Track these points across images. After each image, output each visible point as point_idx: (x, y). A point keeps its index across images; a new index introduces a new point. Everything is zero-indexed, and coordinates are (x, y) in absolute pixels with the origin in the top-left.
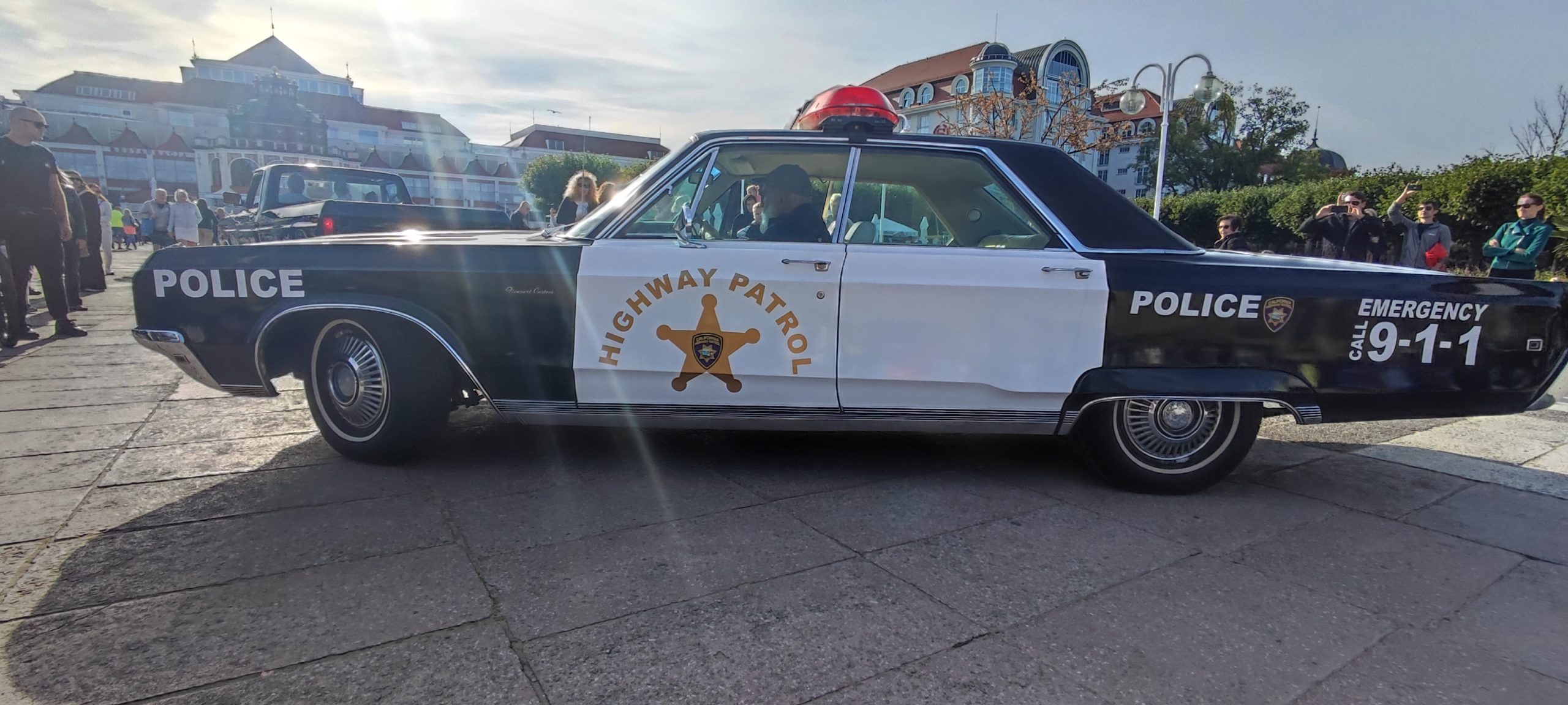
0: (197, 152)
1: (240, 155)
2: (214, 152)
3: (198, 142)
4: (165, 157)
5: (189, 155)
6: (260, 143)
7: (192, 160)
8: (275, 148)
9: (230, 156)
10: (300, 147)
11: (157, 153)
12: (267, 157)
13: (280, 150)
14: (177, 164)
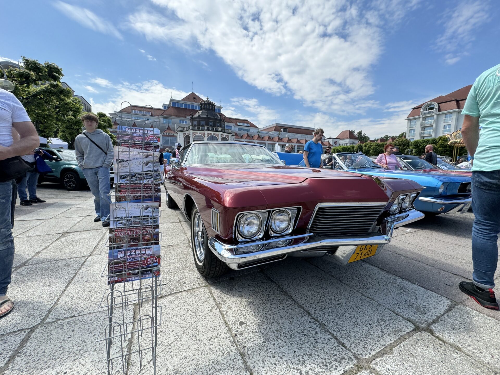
0: (179, 132)
1: (197, 133)
2: (187, 132)
3: (180, 129)
4: (166, 136)
5: (175, 135)
6: (206, 128)
7: (176, 136)
8: (211, 130)
9: (194, 133)
11: (164, 134)
12: (208, 134)
13: (213, 131)
14: (170, 138)
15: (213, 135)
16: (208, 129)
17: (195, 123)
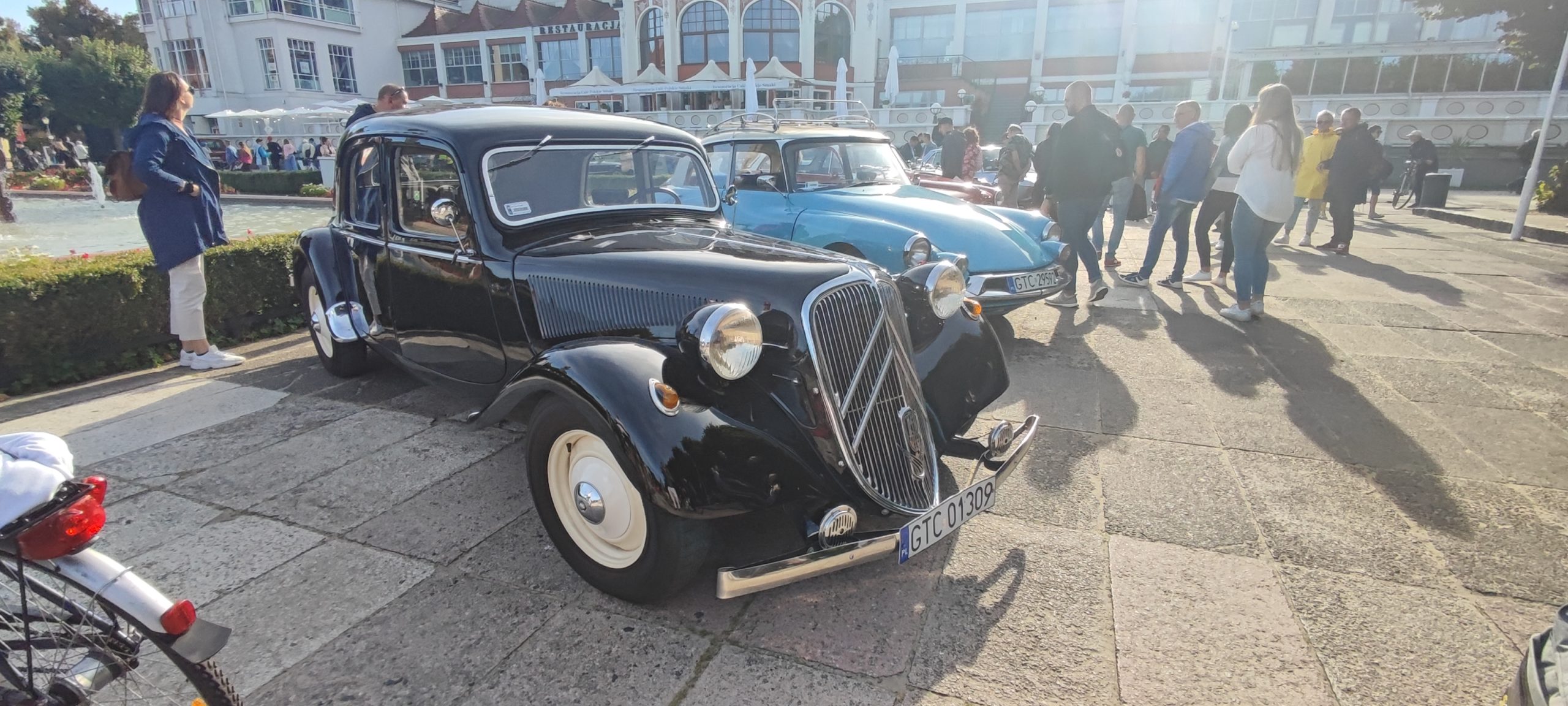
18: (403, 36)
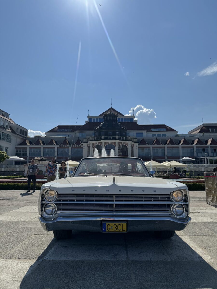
0: (84, 144)
1: (96, 143)
3: (85, 140)
4: (75, 148)
5: (81, 146)
6: (103, 137)
7: (82, 148)
8: (108, 139)
10: (117, 137)
11: (72, 146)
12: (105, 143)
13: (110, 139)
14: (77, 149)
15: (110, 143)
16: (106, 139)
17: (97, 134)
18: (17, 145)
